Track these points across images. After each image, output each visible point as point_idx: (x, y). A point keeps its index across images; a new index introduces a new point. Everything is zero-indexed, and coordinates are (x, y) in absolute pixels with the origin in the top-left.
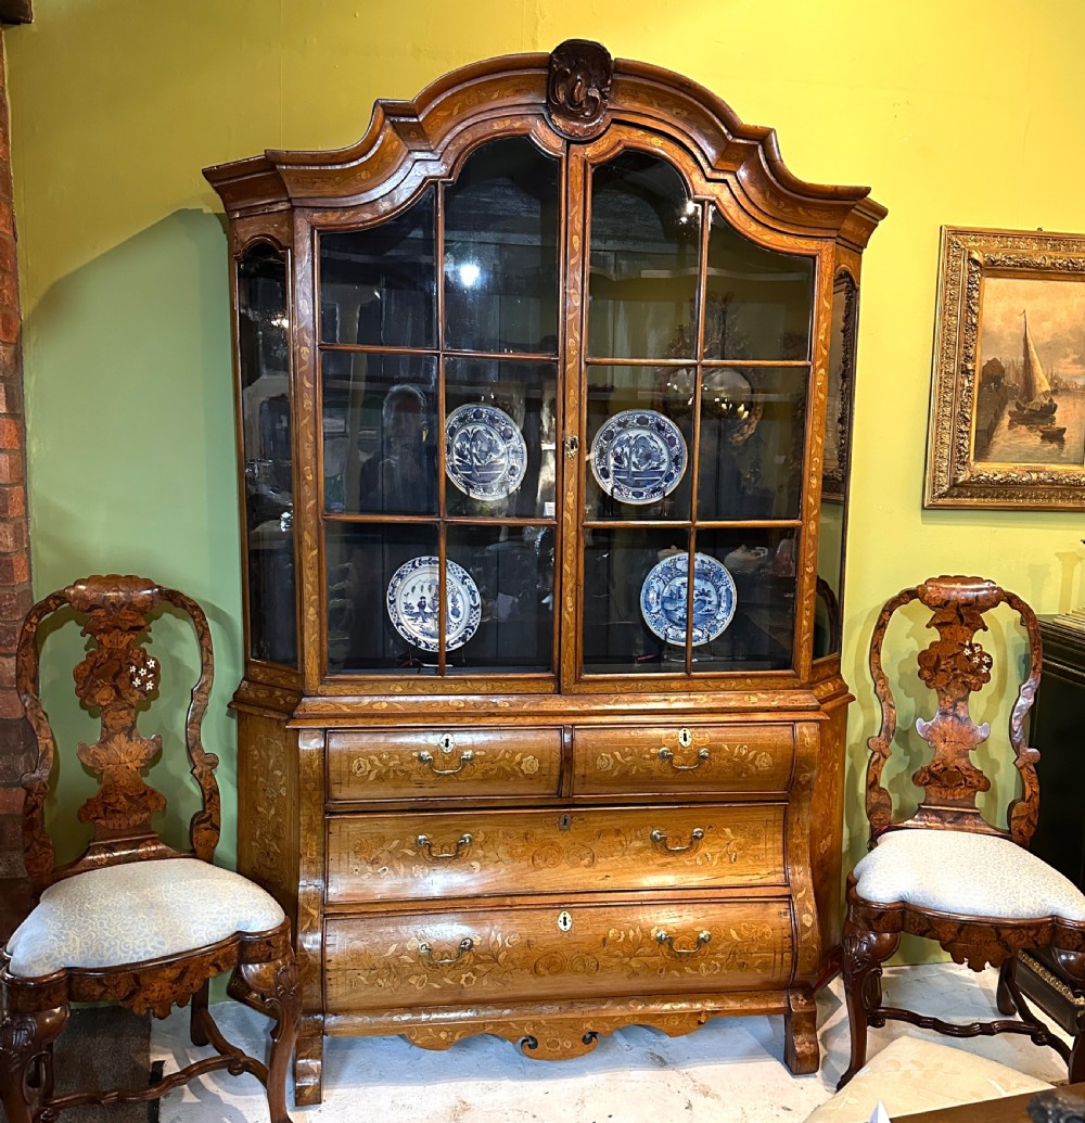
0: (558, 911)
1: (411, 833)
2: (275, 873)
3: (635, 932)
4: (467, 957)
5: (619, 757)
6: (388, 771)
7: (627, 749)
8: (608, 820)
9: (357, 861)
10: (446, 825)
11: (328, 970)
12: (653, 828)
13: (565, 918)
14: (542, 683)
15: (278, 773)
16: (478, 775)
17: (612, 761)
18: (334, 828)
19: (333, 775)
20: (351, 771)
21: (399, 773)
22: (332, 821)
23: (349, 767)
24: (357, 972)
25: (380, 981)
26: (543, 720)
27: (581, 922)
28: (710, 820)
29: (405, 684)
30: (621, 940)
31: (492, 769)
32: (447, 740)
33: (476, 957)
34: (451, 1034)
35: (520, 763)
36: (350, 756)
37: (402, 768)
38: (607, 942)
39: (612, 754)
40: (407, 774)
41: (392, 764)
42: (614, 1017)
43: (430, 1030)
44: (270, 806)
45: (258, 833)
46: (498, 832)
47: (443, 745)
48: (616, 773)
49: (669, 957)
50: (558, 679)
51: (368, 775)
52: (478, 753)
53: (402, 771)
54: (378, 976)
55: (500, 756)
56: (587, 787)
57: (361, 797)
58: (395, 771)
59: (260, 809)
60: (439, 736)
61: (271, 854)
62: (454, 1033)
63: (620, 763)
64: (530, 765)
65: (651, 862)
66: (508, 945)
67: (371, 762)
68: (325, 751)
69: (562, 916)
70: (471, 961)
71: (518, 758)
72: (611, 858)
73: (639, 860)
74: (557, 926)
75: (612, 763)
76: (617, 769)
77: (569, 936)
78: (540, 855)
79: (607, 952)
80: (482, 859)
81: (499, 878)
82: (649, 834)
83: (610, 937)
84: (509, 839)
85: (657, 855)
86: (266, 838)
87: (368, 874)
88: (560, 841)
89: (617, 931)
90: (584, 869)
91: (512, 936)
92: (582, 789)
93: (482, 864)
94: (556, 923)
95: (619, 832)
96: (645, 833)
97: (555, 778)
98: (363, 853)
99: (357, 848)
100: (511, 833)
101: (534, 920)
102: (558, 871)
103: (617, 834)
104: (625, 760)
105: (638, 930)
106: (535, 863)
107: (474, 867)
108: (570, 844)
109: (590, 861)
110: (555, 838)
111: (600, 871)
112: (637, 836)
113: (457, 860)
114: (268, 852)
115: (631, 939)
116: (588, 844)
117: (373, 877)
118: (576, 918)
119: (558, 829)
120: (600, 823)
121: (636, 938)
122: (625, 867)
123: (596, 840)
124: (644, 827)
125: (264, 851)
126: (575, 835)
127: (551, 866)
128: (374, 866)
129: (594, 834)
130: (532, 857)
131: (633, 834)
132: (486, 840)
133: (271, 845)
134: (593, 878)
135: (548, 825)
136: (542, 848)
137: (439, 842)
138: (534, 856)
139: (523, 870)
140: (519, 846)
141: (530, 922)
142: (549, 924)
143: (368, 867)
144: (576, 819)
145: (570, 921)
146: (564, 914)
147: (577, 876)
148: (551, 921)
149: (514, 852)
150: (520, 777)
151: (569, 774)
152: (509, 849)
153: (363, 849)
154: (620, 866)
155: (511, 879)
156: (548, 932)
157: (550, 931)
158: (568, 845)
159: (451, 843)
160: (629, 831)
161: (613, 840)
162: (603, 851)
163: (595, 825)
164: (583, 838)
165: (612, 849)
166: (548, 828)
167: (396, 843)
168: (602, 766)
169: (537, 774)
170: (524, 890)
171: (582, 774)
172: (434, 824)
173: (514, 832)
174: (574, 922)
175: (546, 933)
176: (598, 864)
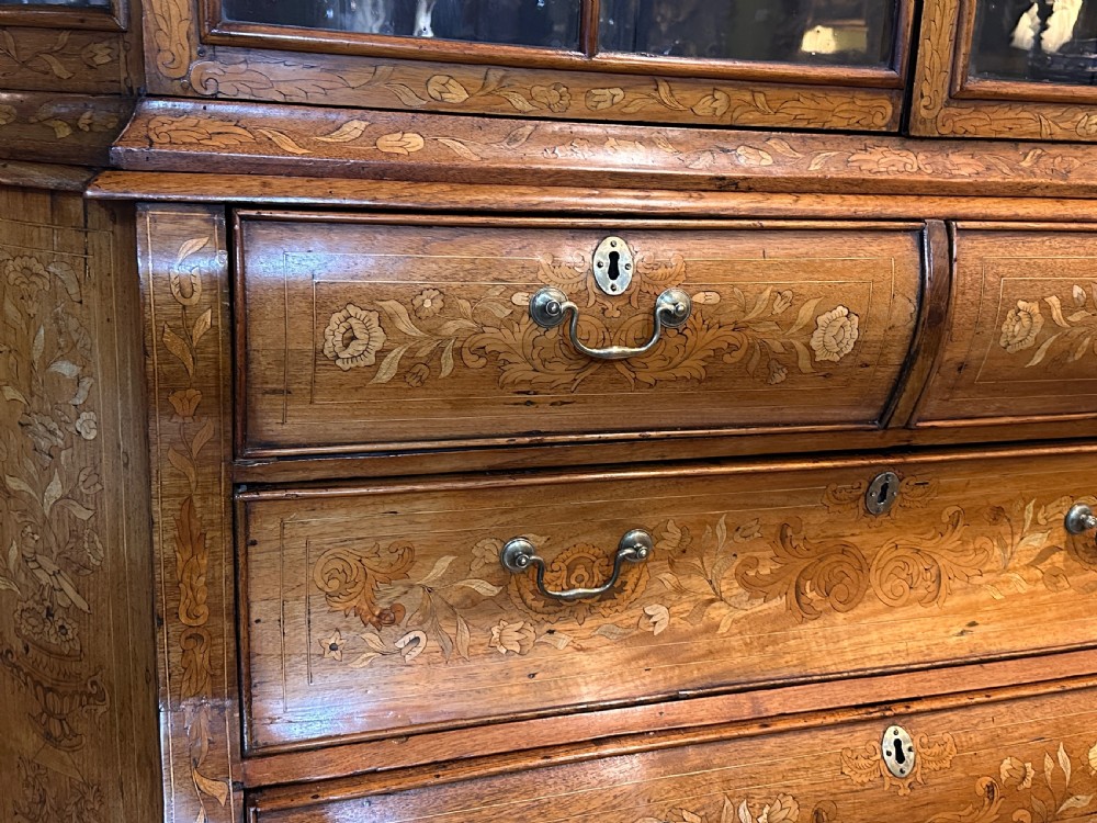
0: (879, 727)
1: (489, 535)
2: (75, 667)
3: (1056, 760)
5: (1057, 313)
6: (437, 353)
7: (1077, 290)
8: (981, 486)
9: (337, 620)
10: (584, 510)
12: (1074, 498)
13: (898, 743)
14: (862, 100)
15: (66, 369)
16: (693, 367)
17: (1039, 319)
18: (265, 527)
19: (262, 365)
20: (319, 352)
21: (470, 359)
22: (260, 507)
23: (316, 333)
26: (869, 206)
27: (936, 749)
29: (474, 75)
30: (1027, 784)
31: (732, 348)
32: (614, 257)
35: (811, 327)
36: (321, 301)
37: (479, 341)
38: (997, 793)
39: (1042, 301)
40: (495, 360)
41: (450, 327)
44: (46, 474)
45: (13, 553)
46: (714, 525)
47: (601, 273)
48: (1037, 359)
50: (904, 90)
51: (376, 366)
52: (699, 298)
53: (480, 351)
55: (761, 306)
56: (960, 396)
57: (350, 435)
58: (458, 352)
59: (12, 483)
60: (588, 245)
61: (59, 613)
63: (1056, 328)
64: (837, 333)
65: (1063, 583)
67: (386, 320)
68: (232, 279)
69: (890, 737)
71: (806, 313)
72: (977, 580)
73: (1037, 580)
74: (882, 764)
75: (1037, 331)
76: (1045, 346)
77: (912, 789)
78: (815, 580)
79: (997, 816)
80: (674, 597)
81: (717, 643)
82: (1063, 517)
83: (1004, 778)
84: (741, 540)
85: (1078, 565)
86: (40, 567)
87: (369, 654)
88: (864, 543)
89: (1017, 764)
90: (919, 609)
91: (777, 805)
92: (945, 403)
93: (674, 609)
94: (879, 756)
95: (998, 513)
96: (1055, 511)
97: (887, 374)
98: (352, 596)
99: (335, 584)
100: (748, 525)
101: (825, 757)
102: (858, 618)
103: (995, 519)
104: (1068, 321)
105: (1062, 755)
106: (803, 600)
107: (654, 619)
108: (885, 548)
109: (933, 587)
110: (853, 535)
111: (956, 612)
112: (1035, 522)
113: (608, 603)
114: (48, 608)
115: (1049, 778)
116: (927, 545)
117: (383, 663)
118: (925, 740)
119: (862, 512)
120: (964, 491)
121: (1058, 773)
122: (1007, 598)
123: (947, 535)
124: (1055, 500)
125: (35, 605)
126: (899, 524)
127: (840, 606)
128: (386, 630)
129: (945, 519)
130: (797, 587)
131: (1029, 516)
132: (685, 544)
133: (57, 587)
134: (941, 631)
135: (839, 502)
136: (820, 560)
137: (564, 556)
138: (802, 581)
139: (775, 619)
140: (764, 559)
141: (816, 763)
142: (862, 762)
143: (368, 636)
144: (912, 483)
145: (910, 750)
146: (896, 733)
147: (904, 630)
148: (866, 754)
149: (752, 573)
150: (801, 373)
151: (930, 363)
152: (741, 567)
153: (352, 584)
154: (998, 597)
155: (746, 644)
156: (863, 784)
157: (866, 780)
158: (882, 552)
159: (594, 559)
160: (1023, 509)
161: (982, 535)
162: (962, 561)
163: (950, 497)
164: (919, 531)
165: (981, 557)
166: (838, 508)
167: (446, 564)
168: (1014, 337)
169: (849, 361)
170: (785, 672)
171: (961, 360)
172: (550, 509)
173: (754, 523)
174: (921, 750)
175: (859, 788)
176: (951, 593)
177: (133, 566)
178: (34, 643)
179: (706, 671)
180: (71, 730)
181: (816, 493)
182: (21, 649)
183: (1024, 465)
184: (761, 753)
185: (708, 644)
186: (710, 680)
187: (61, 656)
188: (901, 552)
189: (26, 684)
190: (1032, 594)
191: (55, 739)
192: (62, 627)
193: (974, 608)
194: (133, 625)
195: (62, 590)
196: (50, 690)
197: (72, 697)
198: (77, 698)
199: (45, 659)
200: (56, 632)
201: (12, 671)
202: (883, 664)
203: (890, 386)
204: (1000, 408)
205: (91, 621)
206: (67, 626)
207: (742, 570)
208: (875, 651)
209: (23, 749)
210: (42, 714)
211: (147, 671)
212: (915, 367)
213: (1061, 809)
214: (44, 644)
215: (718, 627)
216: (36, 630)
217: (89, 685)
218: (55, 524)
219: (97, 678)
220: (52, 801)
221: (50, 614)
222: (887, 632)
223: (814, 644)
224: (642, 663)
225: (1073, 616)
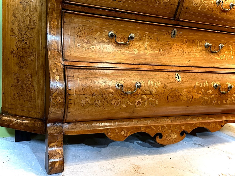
0: (175, 73)
1: (106, 29)
2: (28, 50)
3: (206, 83)
4: (139, 91)
8: (190, 35)
9: (79, 41)
10: (123, 27)
11: (70, 95)
12: (206, 41)
13: (178, 76)
18: (67, 19)
22: (66, 14)
24: (85, 96)
25: (97, 102)
27: (185, 78)
28: (226, 41)
30: (201, 86)
33: (143, 92)
34: (126, 132)
38: (196, 87)
42: (193, 124)
43: (117, 130)
45: (16, 30)
46: (145, 35)
48: (199, 9)
49: (218, 95)
54: (96, 99)
56: (187, 15)
61: (25, 40)
62: (128, 131)
63: (202, 3)
65: (205, 56)
66: (156, 86)
70: (141, 93)
72: (190, 53)
73: (200, 55)
74: (175, 79)
75: (199, 3)
76: (200, 6)
77: (181, 84)
78: (163, 49)
79: (196, 92)
80: (138, 48)
81: (146, 57)
82: (204, 44)
83: (197, 85)
84: (150, 39)
85: (207, 54)
86: (22, 31)
87: (85, 48)
88: (171, 43)
89: (199, 83)
90: (180, 57)
91: (158, 82)
92: (184, 16)
93: (138, 50)
94: (175, 77)
95: (193, 41)
96: (203, 43)
97: (175, 7)
98: (82, 37)
99: (79, 34)
100: (151, 36)
101: (166, 76)
102: (170, 57)
103: (193, 43)
104: (204, 2)
105: (207, 82)
106: (161, 52)
107: (135, 51)
108: (174, 45)
109: (183, 53)
110: (169, 41)
111: (187, 58)
112: (200, 44)
113: (127, 47)
114: (23, 39)
115: (205, 86)
116: (182, 46)
117: (87, 50)
118: (183, 76)
119: (171, 37)
120: (188, 36)
121: (206, 86)
122: (195, 57)
123: (185, 44)
124: (203, 41)
125: (20, 39)
126: (177, 41)
127: (167, 54)
128: (88, 45)
129: (185, 41)
130: (160, 50)
131: (199, 43)
132: (140, 38)
133: (25, 34)
134: (184, 61)
135: (167, 34)
136: (164, 45)
137: (119, 36)
138: (161, 49)
139: (155, 54)
140: (154, 43)
141: (164, 77)
142: (172, 78)
143: (84, 45)
144: (179, 32)
145: (180, 77)
146: (178, 74)
147: (178, 60)
148: (172, 77)
149: (152, 46)
150: (161, 4)
151: (182, 6)
152: (150, 44)
153: (82, 35)
154: (194, 57)
155: (151, 58)
156: (172, 81)
157: (173, 81)
158: (174, 46)
159: (125, 38)
160: (198, 41)
161: (191, 45)
162: (187, 49)
163: (185, 37)
164: (180, 43)
165: (191, 49)
166: (167, 35)
167: (99, 34)
168: (195, 3)
169: (169, 3)
170: (158, 63)
171: (187, 6)
172: (117, 26)
173: (152, 36)
174: (182, 78)
175: (172, 82)
176: (186, 55)
177: (42, 25)
178: (19, 48)
179: (144, 61)
180: (26, 64)
181: (163, 31)
182: (16, 50)
183: (198, 32)
184: (155, 74)
185: (145, 57)
186: (145, 63)
187: (25, 48)
188: (177, 46)
189: (17, 57)
190: (199, 57)
191: (22, 67)
192: (26, 42)
193: (190, 58)
194: (41, 38)
195: (27, 34)
196: (22, 57)
197: (27, 57)
198: (28, 57)
199: (21, 50)
200: (24, 44)
201: (14, 55)
202: (175, 64)
203: (176, 10)
204: (193, 19)
205: (32, 39)
206: (27, 42)
207: (150, 45)
208: (173, 62)
209: (14, 72)
210: (20, 62)
211: (44, 46)
212: (180, 6)
213: (207, 92)
214: (21, 47)
215: (146, 54)
216: (20, 44)
217: (31, 53)
218: (26, 21)
219: (33, 51)
220: (20, 81)
221: (23, 40)
222: (175, 60)
223: (163, 60)
224: (133, 58)
225: (207, 62)
